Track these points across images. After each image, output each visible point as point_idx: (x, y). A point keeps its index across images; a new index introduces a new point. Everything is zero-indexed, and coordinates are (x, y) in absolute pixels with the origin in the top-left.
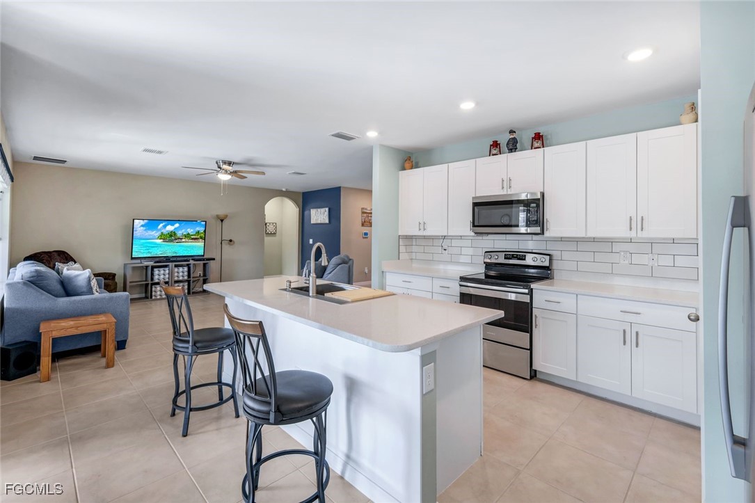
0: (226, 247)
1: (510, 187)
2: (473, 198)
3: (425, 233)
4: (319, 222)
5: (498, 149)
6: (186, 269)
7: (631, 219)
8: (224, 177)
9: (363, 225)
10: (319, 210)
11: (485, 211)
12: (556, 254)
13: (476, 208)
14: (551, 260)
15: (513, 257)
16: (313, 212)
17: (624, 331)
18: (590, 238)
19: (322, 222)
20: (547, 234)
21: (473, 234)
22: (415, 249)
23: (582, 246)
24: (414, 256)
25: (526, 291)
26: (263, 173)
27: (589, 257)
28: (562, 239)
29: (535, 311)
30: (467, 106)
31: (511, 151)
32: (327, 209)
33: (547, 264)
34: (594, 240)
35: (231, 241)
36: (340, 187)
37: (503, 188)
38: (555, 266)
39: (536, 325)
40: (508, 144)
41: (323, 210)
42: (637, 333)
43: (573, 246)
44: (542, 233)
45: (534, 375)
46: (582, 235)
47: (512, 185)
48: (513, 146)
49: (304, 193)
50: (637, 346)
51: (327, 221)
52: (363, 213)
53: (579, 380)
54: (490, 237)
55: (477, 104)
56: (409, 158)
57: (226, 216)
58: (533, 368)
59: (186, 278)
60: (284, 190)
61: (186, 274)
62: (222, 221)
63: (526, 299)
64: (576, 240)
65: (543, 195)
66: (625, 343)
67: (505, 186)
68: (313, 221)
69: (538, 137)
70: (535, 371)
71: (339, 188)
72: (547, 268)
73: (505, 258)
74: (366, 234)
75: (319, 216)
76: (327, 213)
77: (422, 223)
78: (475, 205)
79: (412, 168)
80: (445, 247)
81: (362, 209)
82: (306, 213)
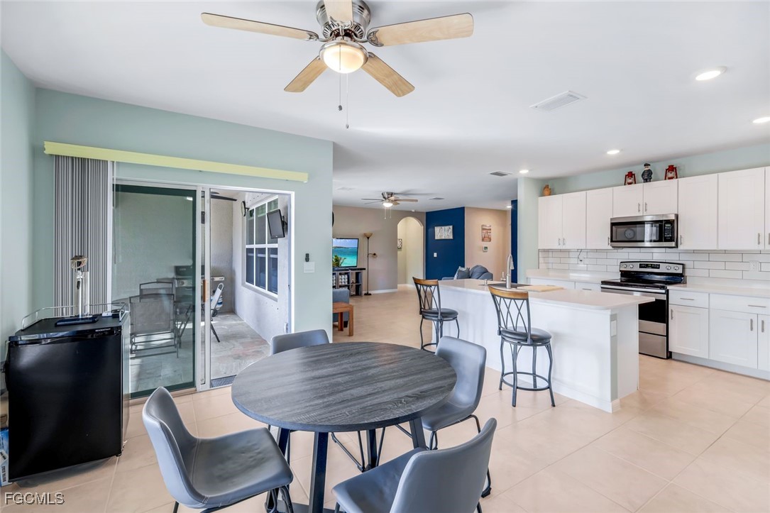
0: (370, 259)
1: (646, 210)
2: (611, 219)
3: (564, 247)
4: (443, 238)
5: (633, 179)
6: (346, 276)
7: (759, 236)
8: (387, 205)
9: (483, 240)
10: (443, 227)
11: (621, 230)
12: (688, 264)
13: (614, 227)
14: (684, 268)
15: (647, 266)
16: (437, 229)
17: (752, 321)
18: (721, 250)
19: (447, 238)
20: (680, 247)
21: (611, 248)
22: (551, 260)
23: (712, 257)
24: (550, 266)
25: (664, 291)
26: (417, 201)
27: (722, 266)
28: (694, 252)
29: (670, 307)
30: (613, 152)
31: (646, 181)
32: (451, 227)
33: (680, 271)
34: (725, 252)
35: (375, 254)
36: (464, 208)
37: (639, 211)
38: (687, 273)
39: (672, 318)
40: (643, 175)
41: (447, 227)
42: (763, 322)
43: (705, 257)
44: (677, 246)
45: (669, 356)
46: (713, 247)
47: (648, 208)
48: (648, 177)
49: (427, 213)
50: (763, 330)
51: (451, 237)
52: (483, 229)
53: (711, 358)
54: (625, 250)
55: (621, 150)
56: (547, 187)
57: (371, 234)
58: (670, 350)
59: (346, 283)
60: (413, 211)
61: (346, 280)
62: (368, 238)
63: (663, 297)
64: (709, 252)
65: (677, 216)
66: (752, 329)
67: (641, 209)
68: (437, 237)
69: (672, 169)
70: (671, 353)
71: (462, 209)
72: (681, 275)
73: (640, 267)
74: (486, 248)
75: (444, 233)
76: (451, 230)
77: (562, 240)
78: (613, 224)
79: (550, 195)
80: (581, 258)
81: (482, 226)
82: (430, 230)
